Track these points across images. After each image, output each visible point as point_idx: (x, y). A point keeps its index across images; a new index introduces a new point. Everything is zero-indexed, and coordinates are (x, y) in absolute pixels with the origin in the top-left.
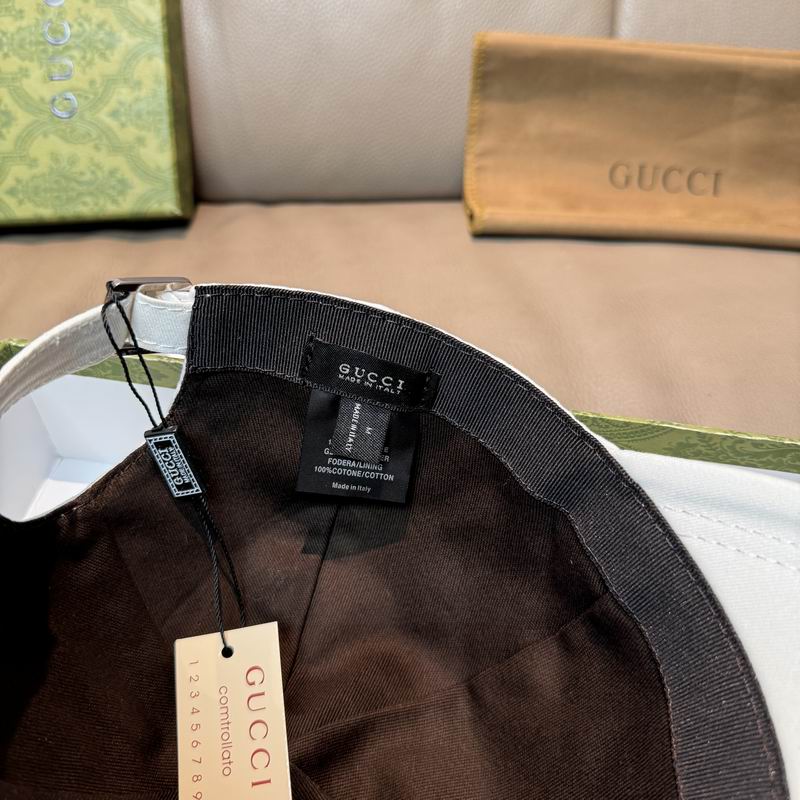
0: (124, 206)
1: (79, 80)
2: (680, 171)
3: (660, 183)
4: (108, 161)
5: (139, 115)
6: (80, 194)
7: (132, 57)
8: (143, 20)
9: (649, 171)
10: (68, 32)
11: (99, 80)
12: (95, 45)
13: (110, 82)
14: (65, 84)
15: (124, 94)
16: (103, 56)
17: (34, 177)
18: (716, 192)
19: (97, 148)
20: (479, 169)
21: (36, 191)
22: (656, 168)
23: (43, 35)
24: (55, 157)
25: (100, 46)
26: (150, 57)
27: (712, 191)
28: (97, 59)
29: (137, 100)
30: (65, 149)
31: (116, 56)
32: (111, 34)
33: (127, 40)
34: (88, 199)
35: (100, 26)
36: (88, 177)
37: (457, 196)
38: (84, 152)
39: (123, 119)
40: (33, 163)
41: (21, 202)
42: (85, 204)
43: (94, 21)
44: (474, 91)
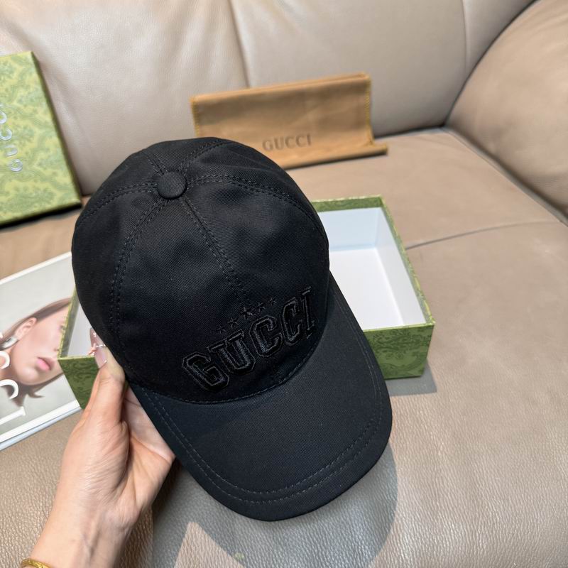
0: (54, 204)
1: (21, 153)
2: (292, 138)
3: (285, 145)
4: (42, 186)
5: (51, 163)
6: (32, 203)
7: (42, 139)
9: (279, 142)
10: (11, 133)
11: (30, 151)
12: (24, 137)
13: (35, 151)
14: (15, 157)
15: (42, 155)
16: (29, 141)
17: (9, 200)
18: (309, 143)
19: (36, 181)
21: (11, 206)
22: (282, 139)
24: (17, 189)
25: (27, 137)
26: (51, 137)
27: (307, 143)
28: (27, 142)
29: (49, 156)
30: (21, 185)
31: (35, 140)
32: (31, 131)
33: (38, 132)
34: (36, 204)
35: (25, 128)
36: (34, 195)
38: (30, 184)
39: (45, 166)
40: (7, 193)
41: (5, 213)
42: (35, 207)
43: (22, 126)
44: (196, 123)
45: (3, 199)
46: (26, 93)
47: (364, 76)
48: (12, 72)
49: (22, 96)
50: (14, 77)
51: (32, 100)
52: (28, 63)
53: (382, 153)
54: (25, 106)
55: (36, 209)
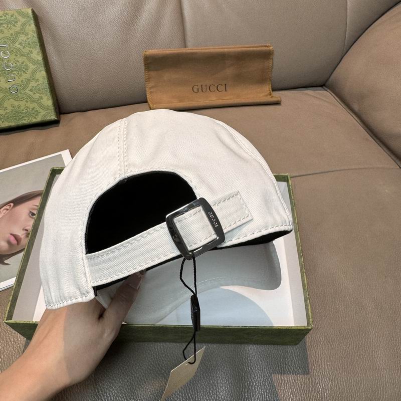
0: (39, 119)
1: (18, 81)
2: (214, 85)
3: (208, 90)
4: (31, 106)
5: (39, 90)
6: (23, 117)
7: (34, 72)
8: (36, 60)
9: (204, 87)
10: (12, 66)
11: (24, 80)
12: (23, 69)
13: (28, 80)
14: (13, 83)
15: (33, 84)
16: (24, 72)
17: (6, 113)
18: (226, 91)
19: (27, 102)
20: (151, 92)
21: (8, 118)
22: (206, 86)
23: (3, 68)
24: (13, 106)
26: (40, 71)
27: (224, 90)
29: (38, 85)
30: (16, 103)
31: (29, 72)
32: (26, 65)
33: (32, 67)
34: (26, 118)
35: (22, 63)
36: (25, 111)
37: (146, 102)
38: (23, 104)
39: (34, 91)
40: (6, 109)
41: (3, 122)
43: (20, 61)
44: (145, 69)
45: (2, 112)
46: (25, 38)
47: (270, 47)
48: (16, 22)
49: (23, 40)
50: (17, 26)
51: (29, 44)
52: (28, 17)
53: (277, 103)
54: (24, 47)
55: (25, 121)
